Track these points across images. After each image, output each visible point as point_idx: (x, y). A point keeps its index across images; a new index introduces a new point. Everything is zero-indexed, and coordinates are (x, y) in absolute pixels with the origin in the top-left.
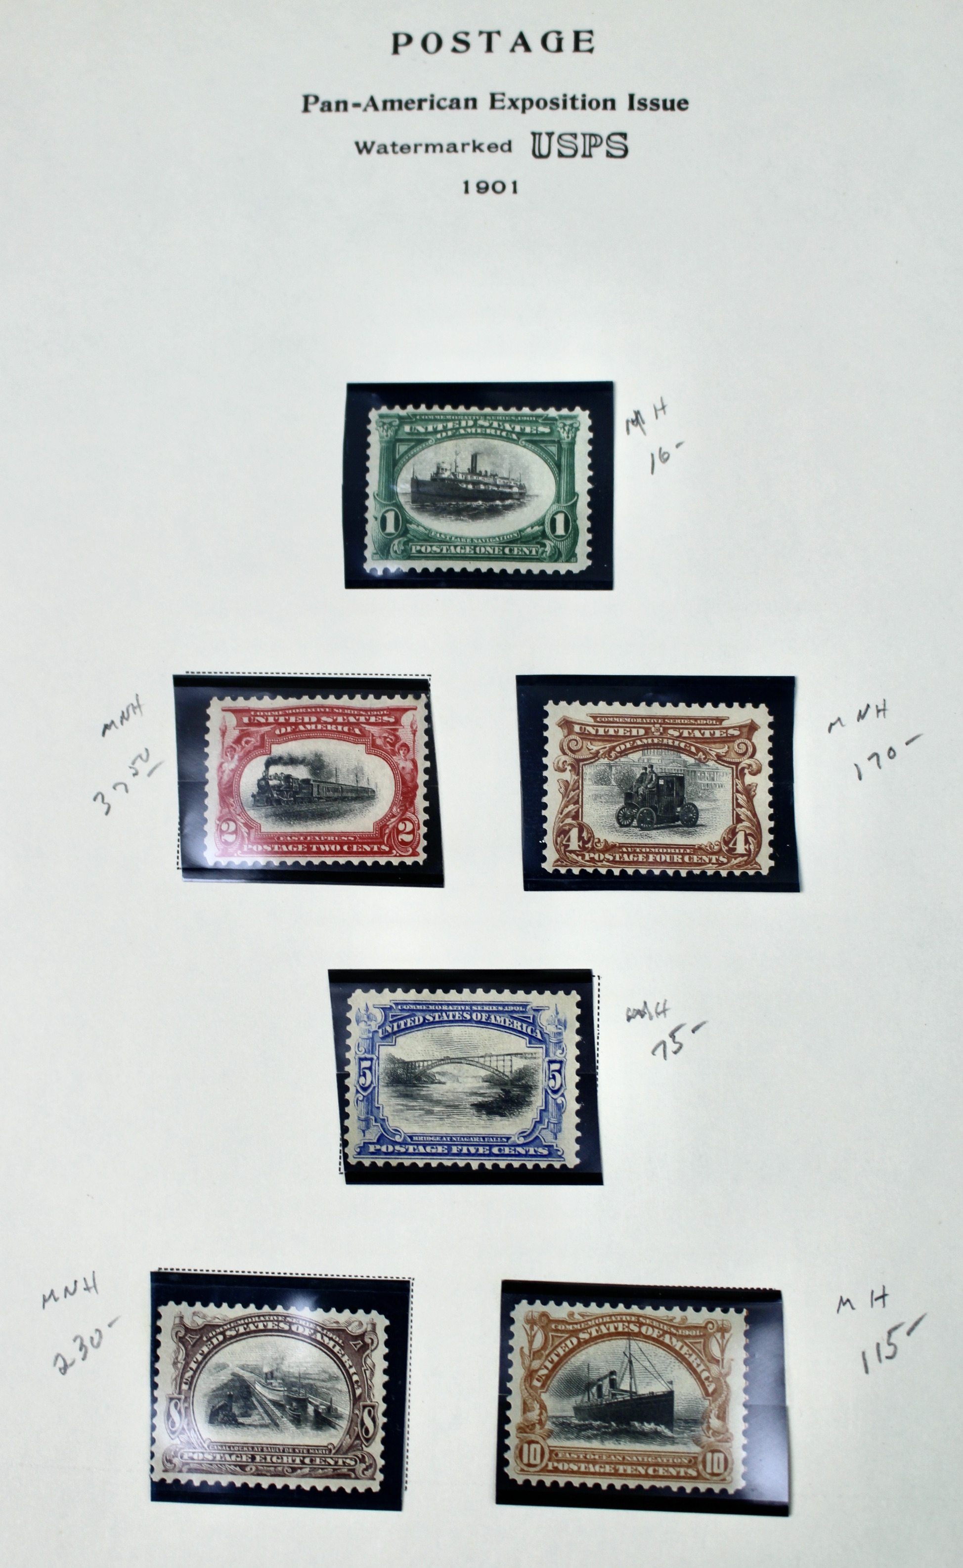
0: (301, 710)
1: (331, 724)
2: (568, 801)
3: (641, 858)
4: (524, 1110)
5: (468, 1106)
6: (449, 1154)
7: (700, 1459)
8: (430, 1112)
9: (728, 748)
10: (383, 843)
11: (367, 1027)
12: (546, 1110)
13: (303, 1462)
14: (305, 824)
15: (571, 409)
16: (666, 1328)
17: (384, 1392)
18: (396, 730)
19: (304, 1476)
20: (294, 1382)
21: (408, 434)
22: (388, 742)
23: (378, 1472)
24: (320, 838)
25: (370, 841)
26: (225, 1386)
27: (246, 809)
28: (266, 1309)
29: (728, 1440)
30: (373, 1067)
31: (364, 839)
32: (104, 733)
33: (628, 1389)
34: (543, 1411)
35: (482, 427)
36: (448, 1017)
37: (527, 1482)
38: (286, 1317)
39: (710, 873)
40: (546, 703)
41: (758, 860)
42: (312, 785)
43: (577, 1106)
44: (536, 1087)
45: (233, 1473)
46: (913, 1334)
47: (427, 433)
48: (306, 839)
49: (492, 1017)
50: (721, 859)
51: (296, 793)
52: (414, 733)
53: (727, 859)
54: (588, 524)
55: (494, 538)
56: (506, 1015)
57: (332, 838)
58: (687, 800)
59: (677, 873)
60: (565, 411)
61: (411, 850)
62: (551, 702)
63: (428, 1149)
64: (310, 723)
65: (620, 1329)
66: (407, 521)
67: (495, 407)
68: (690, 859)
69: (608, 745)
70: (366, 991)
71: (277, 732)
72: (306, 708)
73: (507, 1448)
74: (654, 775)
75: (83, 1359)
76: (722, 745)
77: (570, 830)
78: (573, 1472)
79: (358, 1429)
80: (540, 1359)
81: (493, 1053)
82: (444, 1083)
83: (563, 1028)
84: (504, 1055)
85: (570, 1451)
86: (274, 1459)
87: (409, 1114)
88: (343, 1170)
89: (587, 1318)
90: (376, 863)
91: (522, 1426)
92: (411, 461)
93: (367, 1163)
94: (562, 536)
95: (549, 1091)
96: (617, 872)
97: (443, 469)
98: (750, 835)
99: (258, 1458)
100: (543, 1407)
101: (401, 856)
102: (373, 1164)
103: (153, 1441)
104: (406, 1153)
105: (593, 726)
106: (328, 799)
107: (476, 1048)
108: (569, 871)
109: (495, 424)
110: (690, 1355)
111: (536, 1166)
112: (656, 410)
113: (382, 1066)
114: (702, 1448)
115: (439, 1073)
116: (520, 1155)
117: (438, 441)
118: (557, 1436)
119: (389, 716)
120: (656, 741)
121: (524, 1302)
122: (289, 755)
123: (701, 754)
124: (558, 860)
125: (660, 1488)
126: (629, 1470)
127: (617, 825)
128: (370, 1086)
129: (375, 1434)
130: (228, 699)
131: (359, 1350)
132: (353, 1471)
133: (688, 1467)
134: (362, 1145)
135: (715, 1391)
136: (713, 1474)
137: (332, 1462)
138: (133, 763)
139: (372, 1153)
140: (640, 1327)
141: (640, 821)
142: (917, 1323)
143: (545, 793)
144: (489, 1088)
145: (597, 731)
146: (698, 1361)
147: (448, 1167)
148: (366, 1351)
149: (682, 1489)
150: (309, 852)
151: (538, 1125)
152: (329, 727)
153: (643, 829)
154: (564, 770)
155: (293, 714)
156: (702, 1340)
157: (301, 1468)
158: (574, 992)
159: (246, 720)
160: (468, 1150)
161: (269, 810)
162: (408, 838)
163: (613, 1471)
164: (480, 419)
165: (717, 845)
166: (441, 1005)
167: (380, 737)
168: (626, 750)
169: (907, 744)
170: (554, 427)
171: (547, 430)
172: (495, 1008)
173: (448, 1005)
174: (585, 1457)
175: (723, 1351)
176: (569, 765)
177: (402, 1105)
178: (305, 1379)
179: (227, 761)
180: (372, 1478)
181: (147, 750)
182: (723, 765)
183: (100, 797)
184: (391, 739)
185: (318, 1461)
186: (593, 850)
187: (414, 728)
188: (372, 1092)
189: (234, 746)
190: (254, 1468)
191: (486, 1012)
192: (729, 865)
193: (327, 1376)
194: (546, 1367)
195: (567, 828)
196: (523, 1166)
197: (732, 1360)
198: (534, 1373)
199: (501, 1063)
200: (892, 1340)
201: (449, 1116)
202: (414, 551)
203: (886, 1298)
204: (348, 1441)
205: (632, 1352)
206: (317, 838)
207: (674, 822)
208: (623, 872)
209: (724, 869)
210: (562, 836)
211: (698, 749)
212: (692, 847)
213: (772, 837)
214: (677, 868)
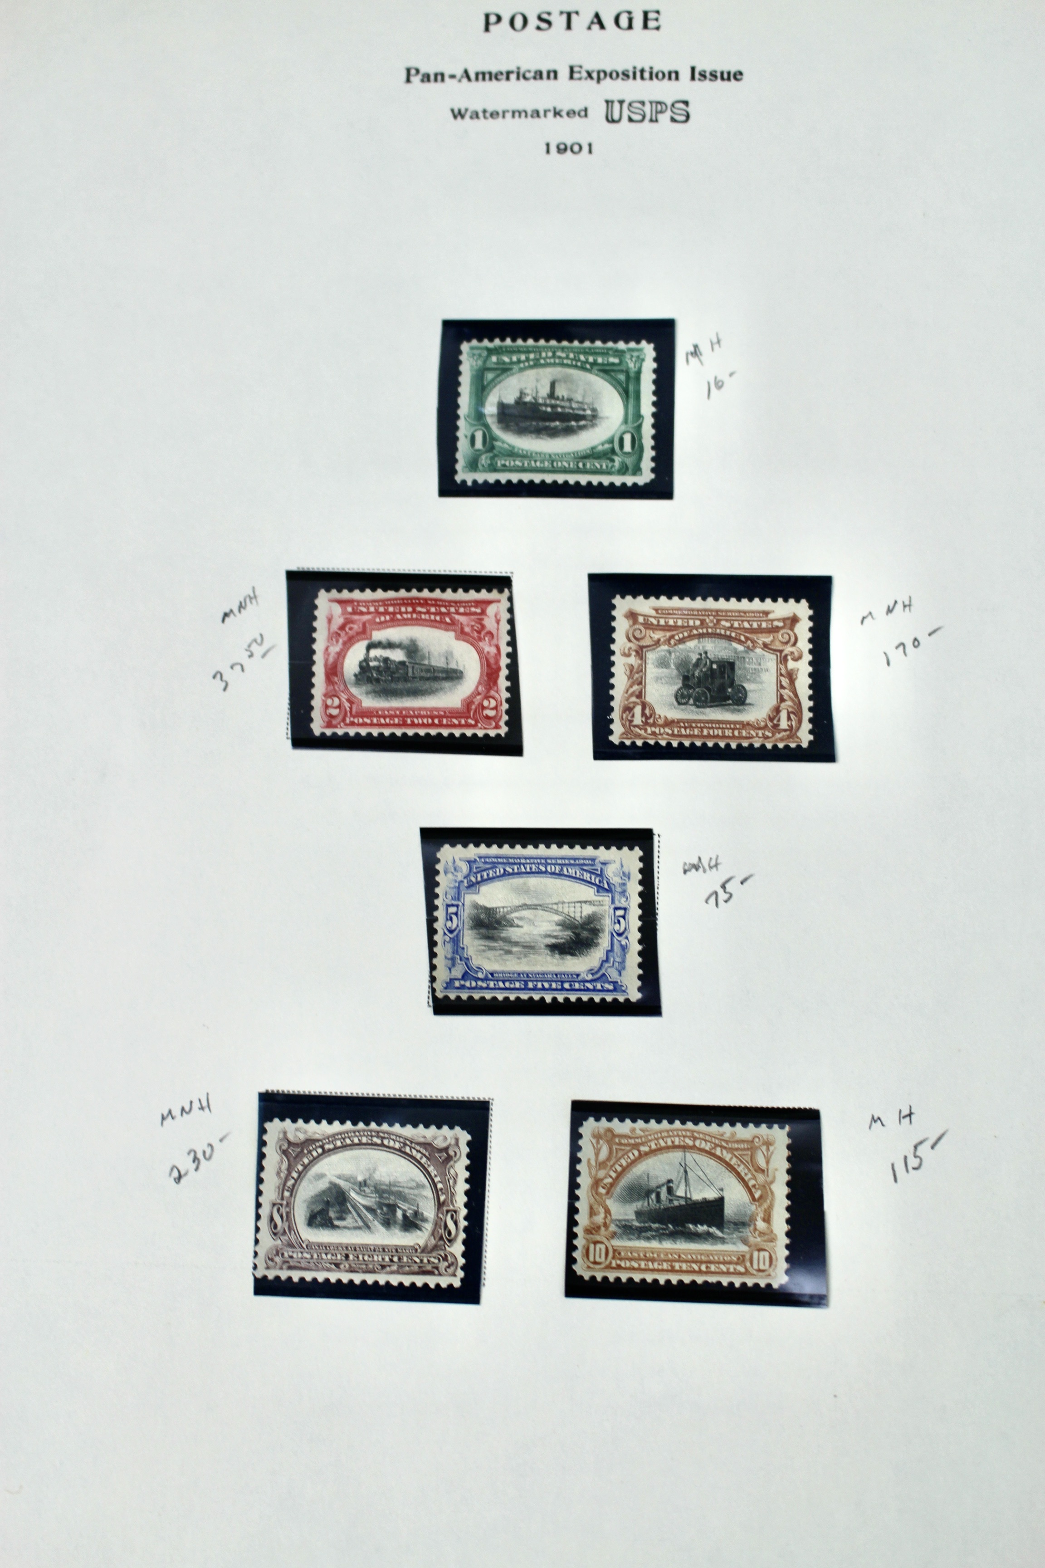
0: (399, 602)
1: (425, 613)
2: (633, 683)
3: (696, 732)
4: (592, 950)
5: (543, 946)
6: (526, 988)
7: (748, 1256)
8: (509, 952)
9: (774, 637)
10: (470, 717)
11: (454, 878)
12: (612, 950)
13: (391, 1260)
14: (401, 699)
15: (638, 342)
16: (717, 1142)
17: (465, 1199)
18: (482, 619)
19: (392, 1273)
20: (386, 1190)
21: (495, 363)
22: (476, 630)
23: (459, 1269)
24: (414, 713)
25: (457, 715)
26: (324, 1192)
27: (348, 686)
28: (361, 1125)
29: (773, 1240)
30: (459, 913)
31: (452, 713)
32: (223, 620)
33: (683, 1195)
34: (608, 1215)
35: (560, 357)
36: (525, 868)
37: (593, 1278)
38: (378, 1132)
39: (757, 745)
40: (614, 597)
41: (799, 734)
42: (407, 666)
43: (639, 948)
44: (603, 931)
45: (329, 1270)
46: (937, 1147)
47: (512, 363)
48: (401, 712)
49: (565, 869)
50: (767, 733)
51: (393, 673)
52: (498, 622)
53: (772, 733)
54: (652, 443)
55: (569, 454)
56: (577, 867)
57: (425, 713)
58: (737, 682)
59: (728, 746)
60: (632, 345)
61: (494, 724)
62: (618, 597)
63: (507, 985)
64: (407, 613)
65: (677, 1143)
66: (494, 439)
67: (571, 341)
68: (739, 733)
69: (668, 634)
70: (453, 845)
71: (377, 620)
72: (403, 599)
73: (575, 1248)
74: (708, 661)
75: (197, 1169)
76: (767, 635)
77: (634, 707)
78: (634, 1269)
79: (441, 1231)
80: (605, 1168)
81: (565, 900)
82: (521, 927)
83: (627, 879)
84: (574, 903)
85: (632, 1250)
86: (366, 1258)
87: (490, 954)
88: (431, 1003)
89: (647, 1133)
90: (463, 735)
91: (589, 1228)
92: (498, 387)
93: (452, 996)
94: (628, 453)
95: (615, 934)
96: (675, 744)
97: (525, 394)
98: (793, 713)
99: (351, 1257)
100: (608, 1211)
101: (485, 728)
102: (459, 998)
103: (257, 1242)
104: (488, 988)
105: (655, 617)
106: (422, 678)
107: (550, 896)
108: (634, 743)
109: (571, 356)
110: (739, 1165)
111: (603, 1000)
112: (712, 344)
113: (467, 911)
114: (750, 1247)
115: (517, 918)
116: (588, 990)
117: (521, 370)
118: (620, 1237)
119: (476, 607)
120: (710, 631)
121: (591, 1120)
122: (388, 640)
123: (749, 642)
124: (623, 734)
125: (712, 1284)
126: (684, 1266)
127: (675, 703)
128: (455, 929)
129: (457, 1235)
130: (334, 591)
131: (443, 1161)
132: (437, 1268)
133: (737, 1264)
134: (448, 980)
135: (761, 1197)
136: (759, 1270)
137: (418, 1260)
138: (249, 646)
139: (458, 988)
140: (694, 1141)
141: (696, 700)
142: (939, 1139)
143: (612, 675)
144: (561, 931)
145: (658, 622)
146: (746, 1171)
147: (524, 1000)
148: (449, 1162)
149: (731, 1284)
150: (404, 724)
151: (604, 963)
152: (423, 616)
153: (698, 707)
154: (629, 655)
155: (392, 605)
156: (749, 1153)
157: (389, 1266)
158: (637, 848)
159: (350, 609)
160: (543, 985)
161: (369, 687)
162: (492, 713)
163: (670, 1268)
164: (558, 351)
165: (763, 721)
166: (520, 858)
167: (468, 625)
168: (684, 638)
169: (930, 635)
170: (623, 358)
171: (616, 361)
172: (567, 862)
173: (526, 858)
174: (645, 1256)
175: (768, 1162)
176: (634, 651)
177: (485, 946)
178: (395, 1186)
179: (333, 645)
180: (454, 1275)
181: (261, 635)
182: (769, 652)
183: (218, 676)
184: (478, 628)
185: (405, 1259)
186: (654, 725)
187: (498, 617)
188: (457, 936)
189: (339, 632)
190: (347, 1266)
191: (559, 864)
192: (774, 739)
193: (414, 1184)
194: (611, 1177)
195: (631, 705)
196: (591, 1000)
197: (776, 1170)
198: (599, 1182)
199: (572, 909)
200: (918, 1153)
201: (525, 956)
202: (499, 464)
203: (913, 1117)
204: (433, 1242)
205: (687, 1163)
206: (411, 713)
207: (725, 701)
208: (681, 744)
209: (769, 742)
210: (628, 712)
211: (747, 638)
212: (741, 723)
213: (811, 715)
214: (728, 741)
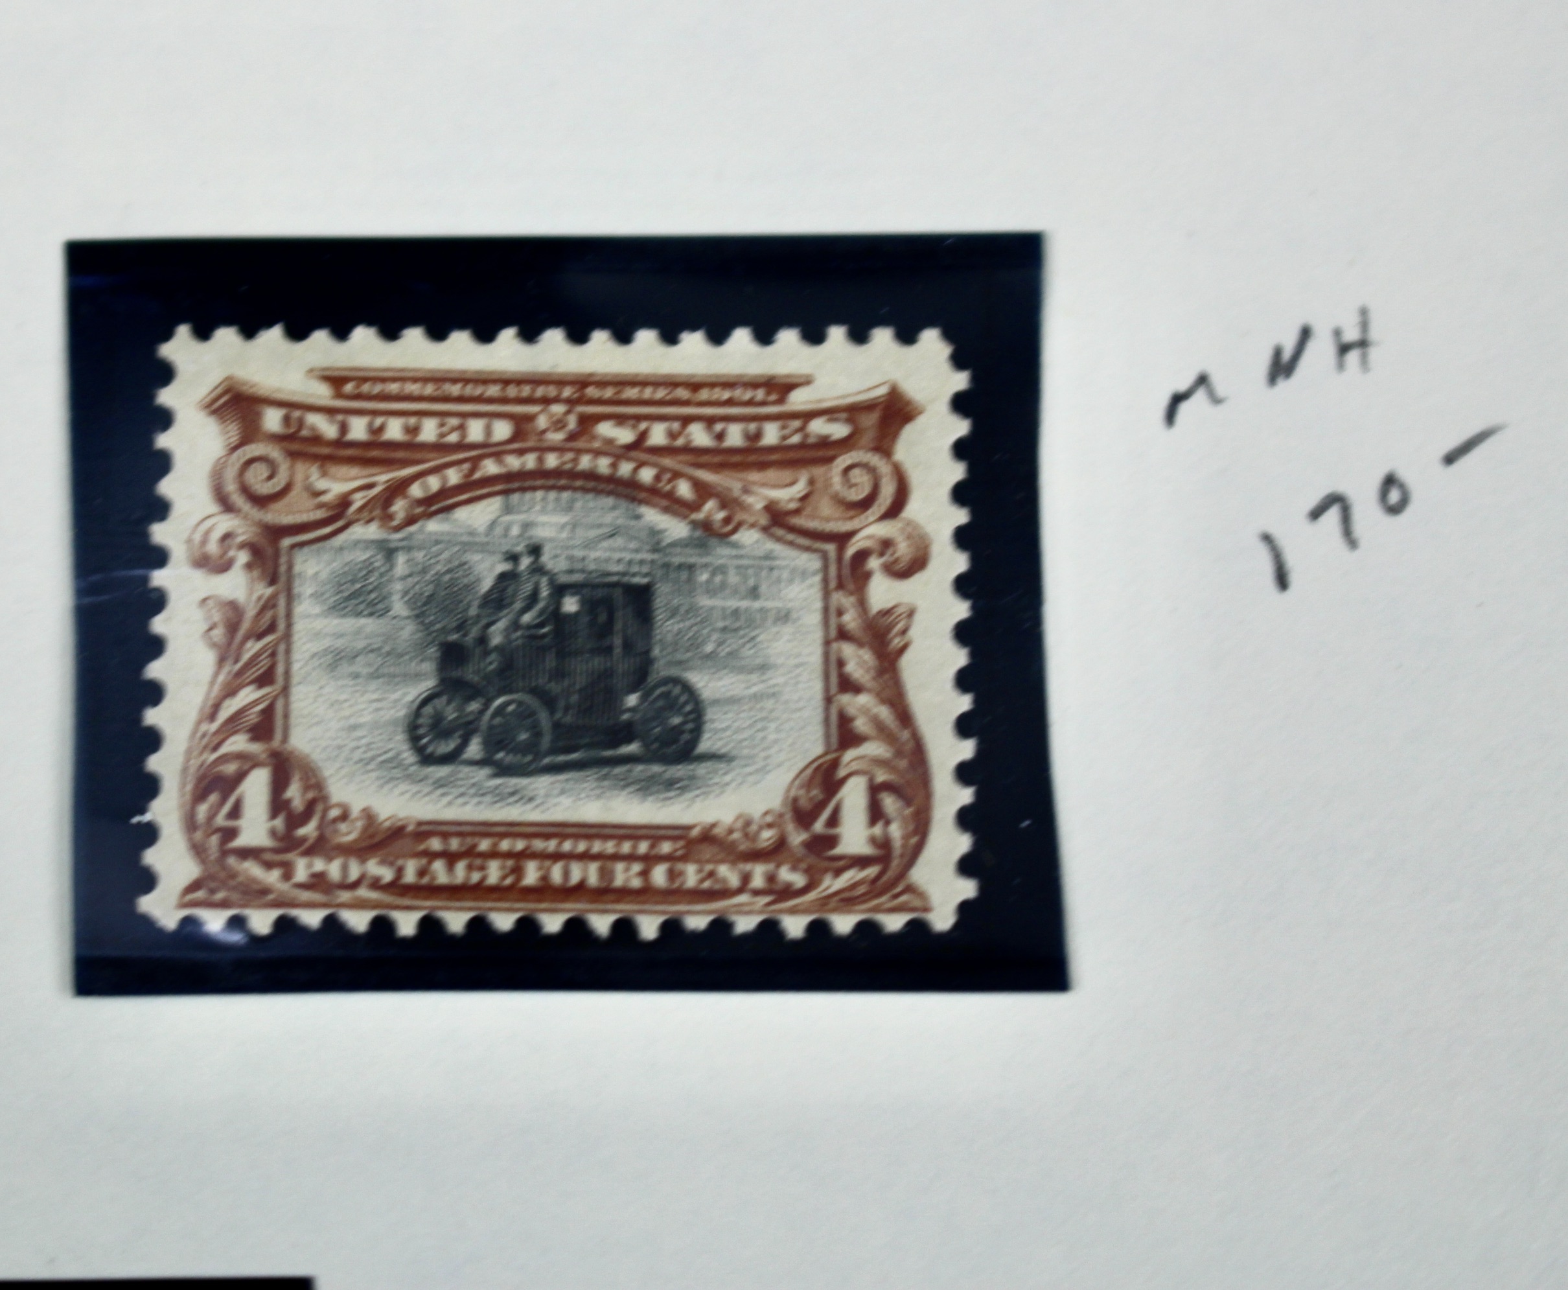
2: (239, 674)
3: (494, 873)
9: (811, 482)
39: (745, 924)
40: (167, 335)
41: (919, 874)
50: (786, 875)
53: (808, 871)
58: (661, 669)
59: (624, 928)
62: (183, 332)
68: (672, 875)
69: (383, 478)
74: (544, 581)
76: (786, 475)
77: (241, 776)
96: (407, 924)
98: (887, 787)
105: (330, 411)
108: (236, 925)
120: (552, 461)
123: (710, 505)
124: (194, 886)
127: (409, 757)
141: (496, 742)
143: (156, 647)
145: (344, 428)
153: (503, 770)
154: (222, 566)
165: (770, 826)
168: (445, 492)
169: (1450, 459)
176: (242, 546)
182: (791, 544)
186: (319, 847)
192: (812, 896)
195: (231, 768)
207: (616, 744)
208: (430, 926)
209: (793, 911)
210: (213, 798)
211: (703, 491)
212: (678, 832)
213: (966, 796)
214: (625, 908)
